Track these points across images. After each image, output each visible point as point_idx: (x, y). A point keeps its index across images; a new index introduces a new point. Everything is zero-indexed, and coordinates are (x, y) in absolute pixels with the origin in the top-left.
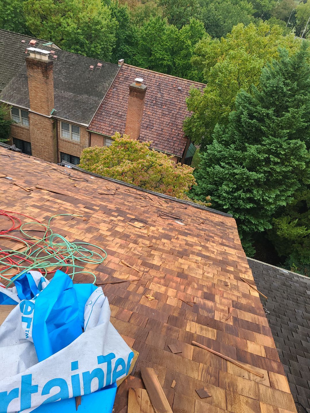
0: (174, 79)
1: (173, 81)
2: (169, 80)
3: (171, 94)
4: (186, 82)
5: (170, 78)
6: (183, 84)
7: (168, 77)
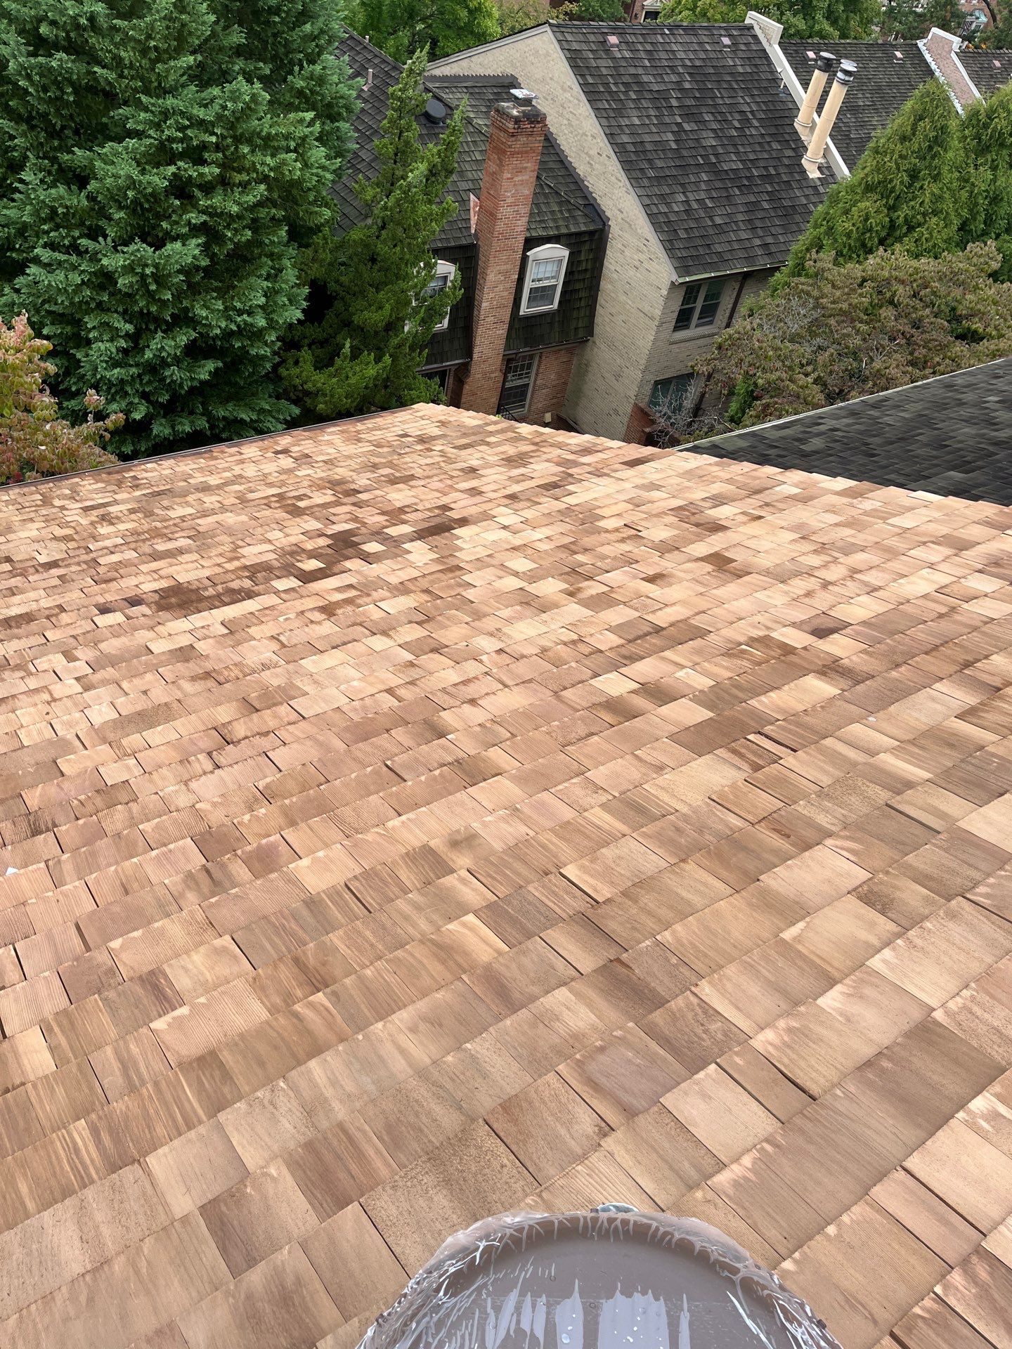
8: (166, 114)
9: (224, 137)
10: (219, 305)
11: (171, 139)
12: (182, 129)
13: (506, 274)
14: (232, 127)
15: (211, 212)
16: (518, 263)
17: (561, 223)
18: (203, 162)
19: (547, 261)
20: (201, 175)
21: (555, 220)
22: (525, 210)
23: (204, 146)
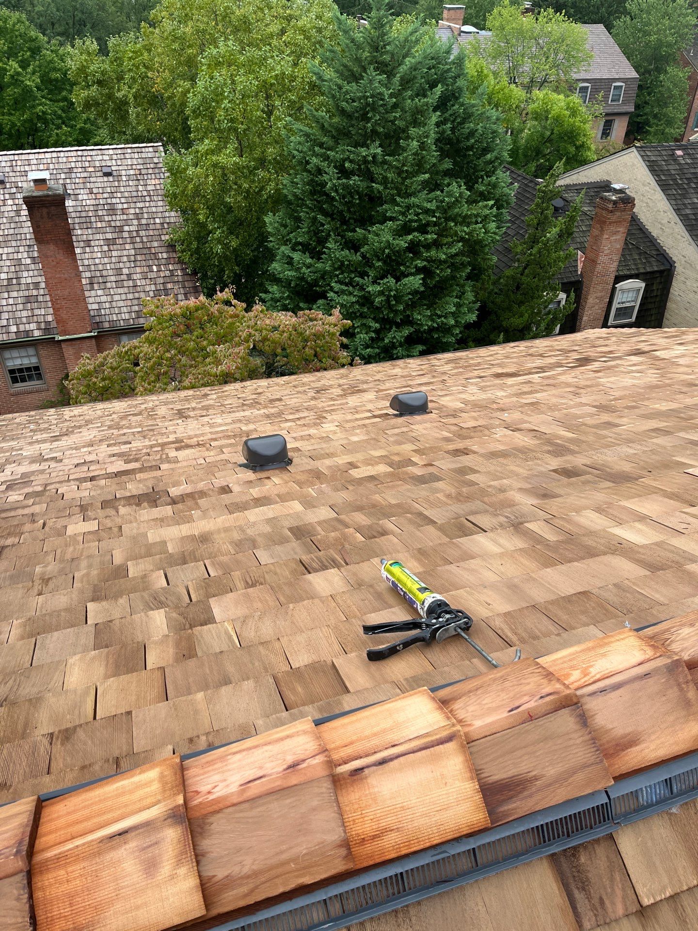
0: (80, 153)
1: (80, 159)
2: (70, 159)
3: (95, 191)
4: (111, 152)
5: (70, 154)
6: (107, 158)
7: (62, 154)
8: (408, 207)
9: (439, 218)
10: (428, 313)
11: (411, 221)
12: (417, 214)
13: (601, 298)
14: (445, 212)
15: (429, 260)
16: (610, 291)
17: (640, 266)
18: (427, 233)
19: (629, 290)
20: (426, 239)
21: (636, 265)
22: (616, 257)
23: (428, 224)
